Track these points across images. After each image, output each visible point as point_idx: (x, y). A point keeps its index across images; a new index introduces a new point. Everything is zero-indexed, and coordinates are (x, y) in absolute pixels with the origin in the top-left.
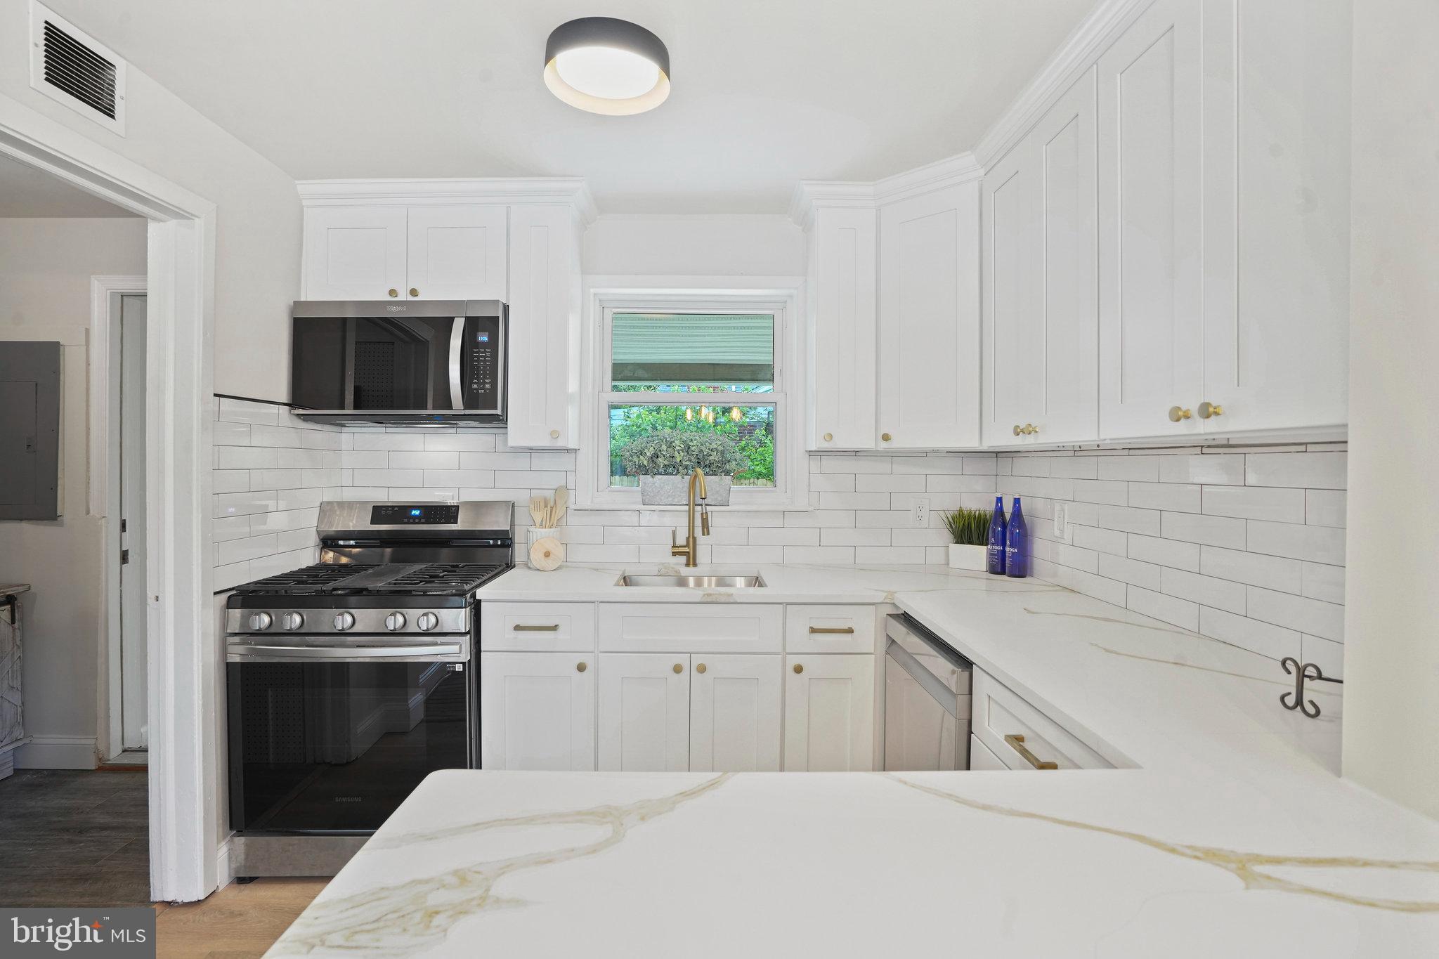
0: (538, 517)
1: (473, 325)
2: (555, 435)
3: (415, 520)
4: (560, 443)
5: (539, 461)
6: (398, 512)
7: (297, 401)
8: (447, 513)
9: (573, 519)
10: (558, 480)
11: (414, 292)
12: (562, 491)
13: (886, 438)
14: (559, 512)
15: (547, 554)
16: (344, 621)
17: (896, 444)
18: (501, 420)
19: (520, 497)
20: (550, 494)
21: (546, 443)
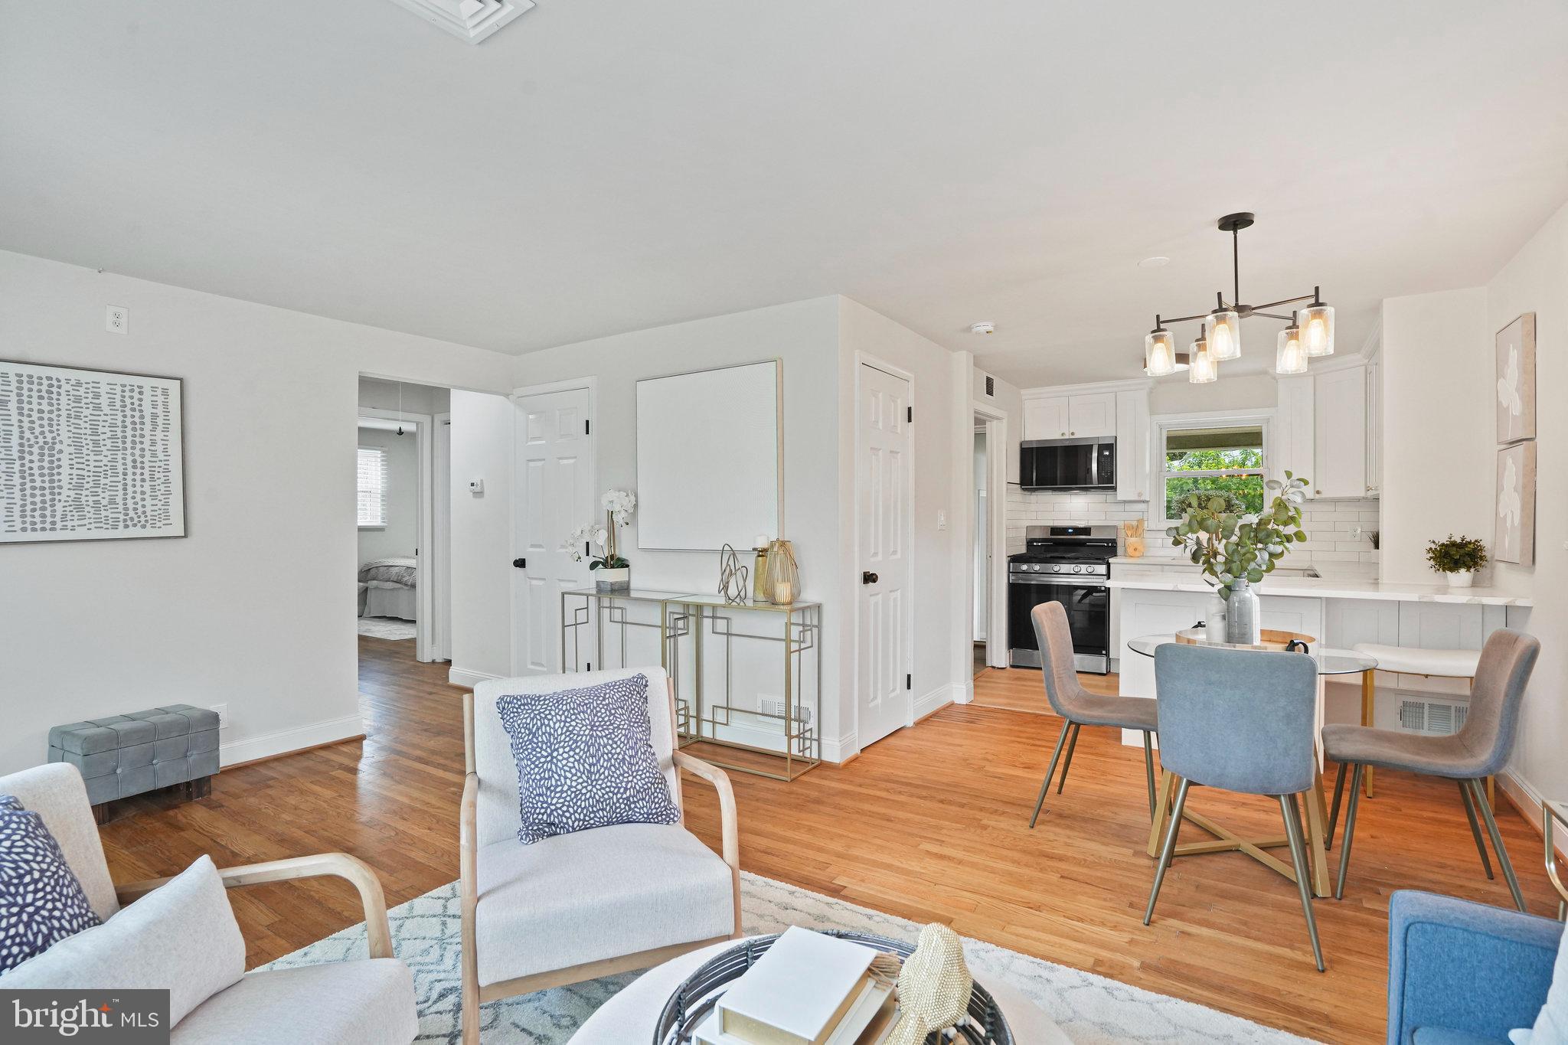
0: (1129, 534)
1: (1102, 448)
2: (1140, 495)
3: (1070, 534)
4: (1142, 498)
5: (1128, 507)
6: (1063, 530)
7: (1022, 483)
8: (1086, 531)
9: (1147, 535)
10: (1139, 516)
11: (1073, 434)
12: (1141, 521)
13: (1318, 492)
14: (1140, 531)
15: (1135, 549)
16: (1056, 568)
17: (1323, 496)
18: (1114, 489)
19: (1120, 524)
20: (1135, 523)
21: (1136, 498)
